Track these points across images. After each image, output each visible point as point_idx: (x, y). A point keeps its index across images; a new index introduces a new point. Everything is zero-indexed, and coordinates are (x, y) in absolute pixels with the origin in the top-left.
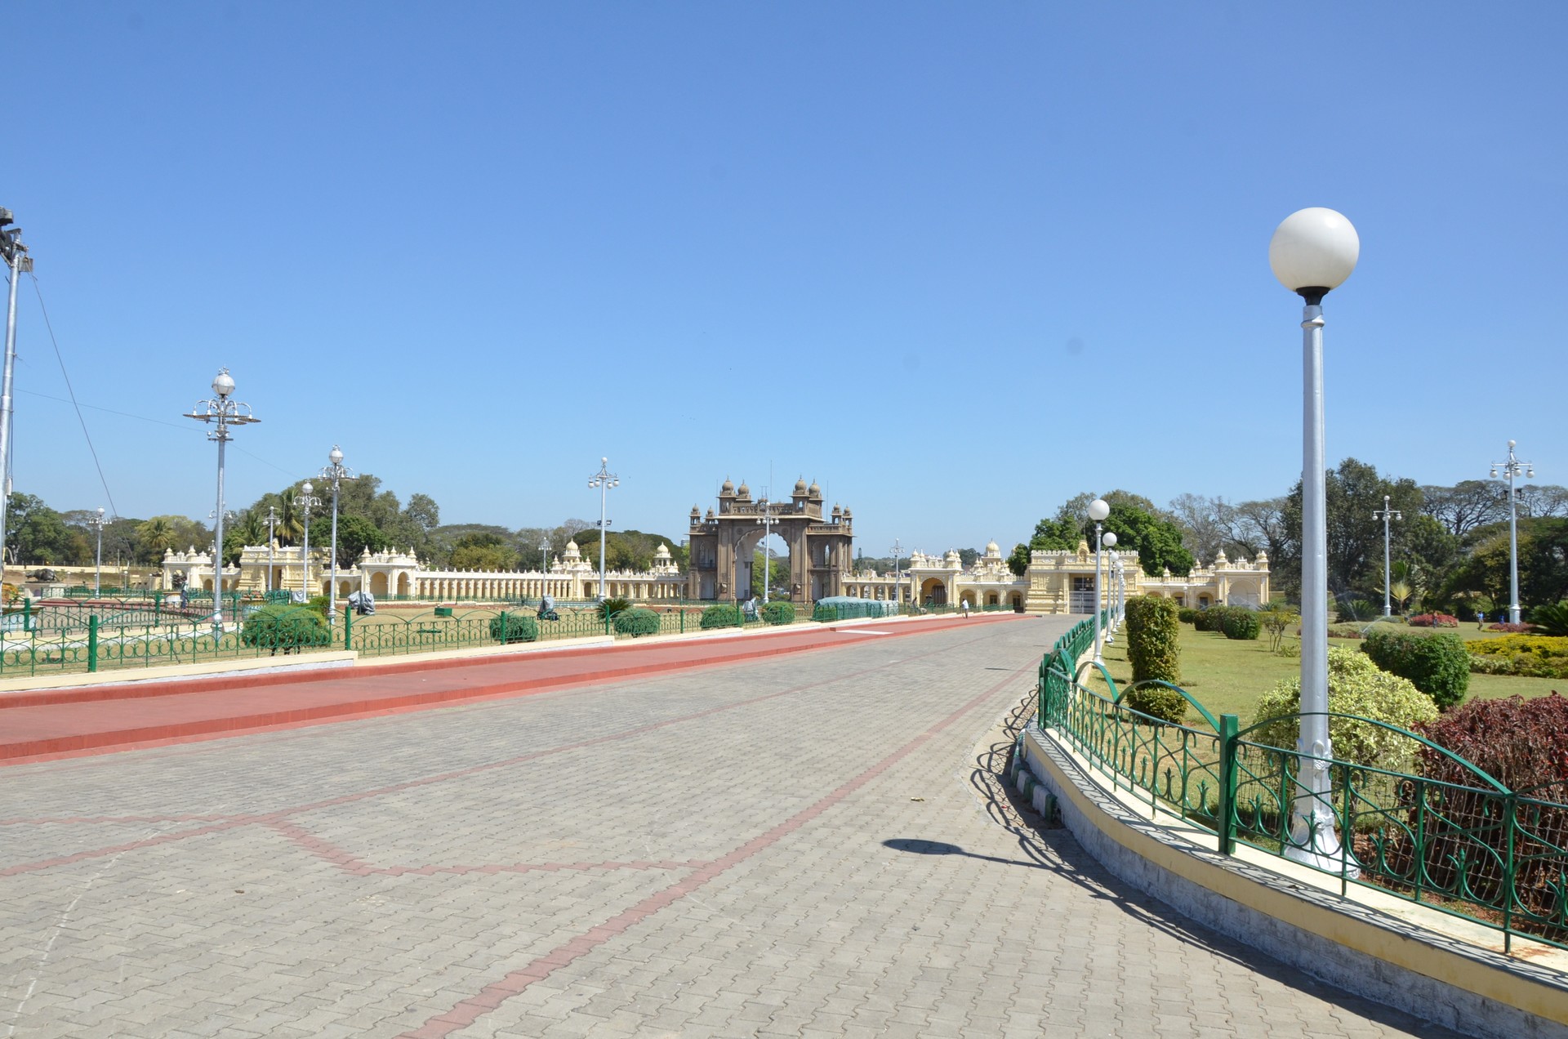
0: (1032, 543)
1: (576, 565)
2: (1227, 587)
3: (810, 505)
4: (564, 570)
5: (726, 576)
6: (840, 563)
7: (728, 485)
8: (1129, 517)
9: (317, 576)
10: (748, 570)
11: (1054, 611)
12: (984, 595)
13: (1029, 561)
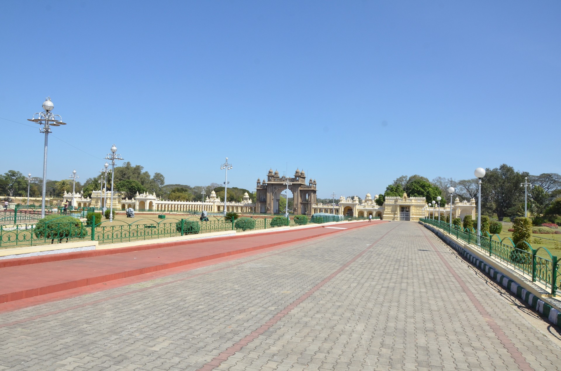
0: (385, 194)
1: (215, 200)
2: (460, 211)
3: (301, 179)
4: (210, 201)
5: (270, 204)
6: (312, 200)
7: (271, 171)
8: (422, 185)
9: (119, 202)
10: (278, 202)
11: (394, 219)
12: (367, 213)
13: (384, 200)
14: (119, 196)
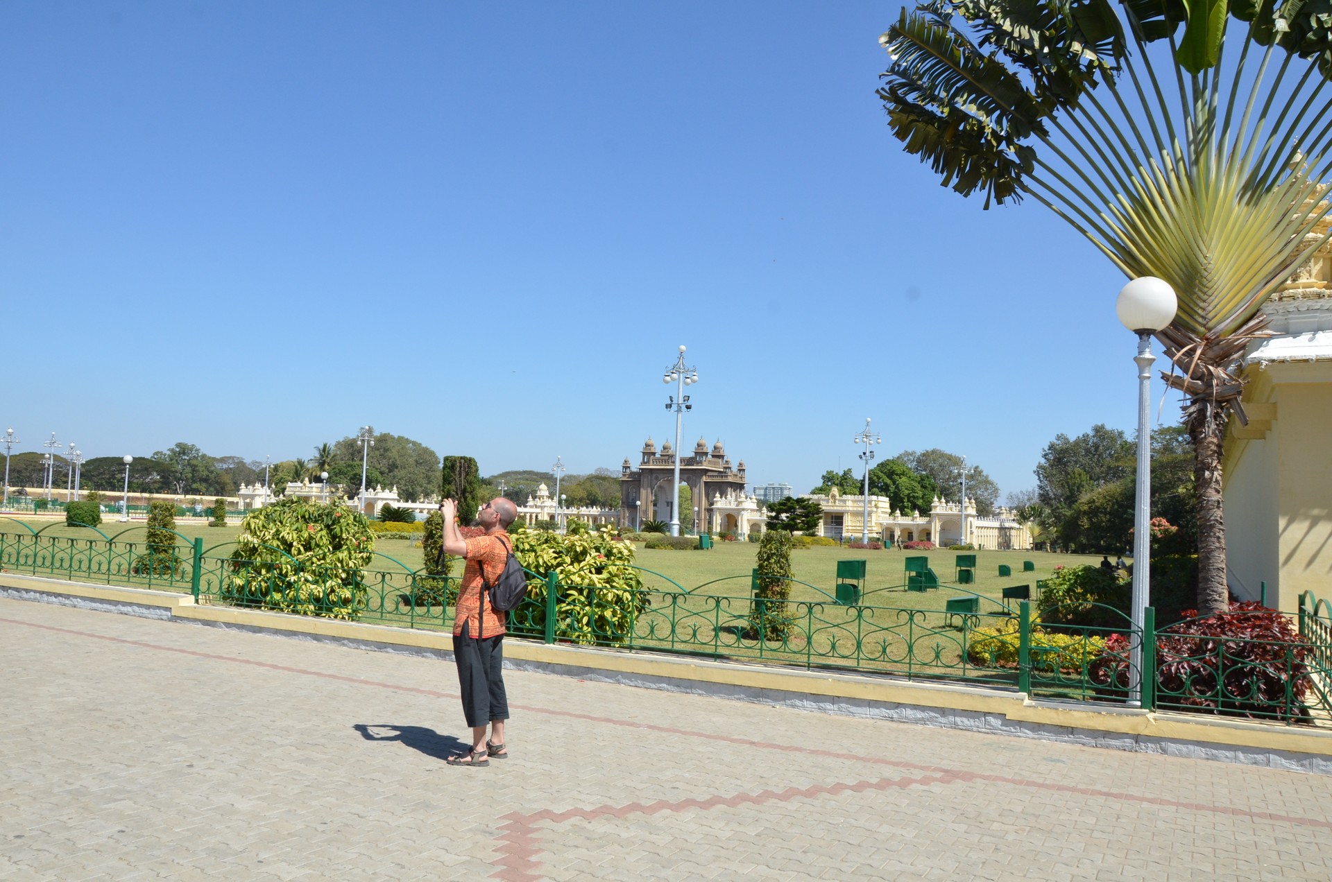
2: (939, 524)
3: (713, 459)
4: (535, 505)
5: (646, 512)
7: (650, 442)
10: (669, 508)
14: (332, 492)
